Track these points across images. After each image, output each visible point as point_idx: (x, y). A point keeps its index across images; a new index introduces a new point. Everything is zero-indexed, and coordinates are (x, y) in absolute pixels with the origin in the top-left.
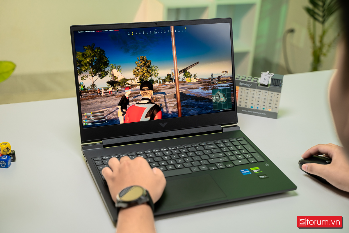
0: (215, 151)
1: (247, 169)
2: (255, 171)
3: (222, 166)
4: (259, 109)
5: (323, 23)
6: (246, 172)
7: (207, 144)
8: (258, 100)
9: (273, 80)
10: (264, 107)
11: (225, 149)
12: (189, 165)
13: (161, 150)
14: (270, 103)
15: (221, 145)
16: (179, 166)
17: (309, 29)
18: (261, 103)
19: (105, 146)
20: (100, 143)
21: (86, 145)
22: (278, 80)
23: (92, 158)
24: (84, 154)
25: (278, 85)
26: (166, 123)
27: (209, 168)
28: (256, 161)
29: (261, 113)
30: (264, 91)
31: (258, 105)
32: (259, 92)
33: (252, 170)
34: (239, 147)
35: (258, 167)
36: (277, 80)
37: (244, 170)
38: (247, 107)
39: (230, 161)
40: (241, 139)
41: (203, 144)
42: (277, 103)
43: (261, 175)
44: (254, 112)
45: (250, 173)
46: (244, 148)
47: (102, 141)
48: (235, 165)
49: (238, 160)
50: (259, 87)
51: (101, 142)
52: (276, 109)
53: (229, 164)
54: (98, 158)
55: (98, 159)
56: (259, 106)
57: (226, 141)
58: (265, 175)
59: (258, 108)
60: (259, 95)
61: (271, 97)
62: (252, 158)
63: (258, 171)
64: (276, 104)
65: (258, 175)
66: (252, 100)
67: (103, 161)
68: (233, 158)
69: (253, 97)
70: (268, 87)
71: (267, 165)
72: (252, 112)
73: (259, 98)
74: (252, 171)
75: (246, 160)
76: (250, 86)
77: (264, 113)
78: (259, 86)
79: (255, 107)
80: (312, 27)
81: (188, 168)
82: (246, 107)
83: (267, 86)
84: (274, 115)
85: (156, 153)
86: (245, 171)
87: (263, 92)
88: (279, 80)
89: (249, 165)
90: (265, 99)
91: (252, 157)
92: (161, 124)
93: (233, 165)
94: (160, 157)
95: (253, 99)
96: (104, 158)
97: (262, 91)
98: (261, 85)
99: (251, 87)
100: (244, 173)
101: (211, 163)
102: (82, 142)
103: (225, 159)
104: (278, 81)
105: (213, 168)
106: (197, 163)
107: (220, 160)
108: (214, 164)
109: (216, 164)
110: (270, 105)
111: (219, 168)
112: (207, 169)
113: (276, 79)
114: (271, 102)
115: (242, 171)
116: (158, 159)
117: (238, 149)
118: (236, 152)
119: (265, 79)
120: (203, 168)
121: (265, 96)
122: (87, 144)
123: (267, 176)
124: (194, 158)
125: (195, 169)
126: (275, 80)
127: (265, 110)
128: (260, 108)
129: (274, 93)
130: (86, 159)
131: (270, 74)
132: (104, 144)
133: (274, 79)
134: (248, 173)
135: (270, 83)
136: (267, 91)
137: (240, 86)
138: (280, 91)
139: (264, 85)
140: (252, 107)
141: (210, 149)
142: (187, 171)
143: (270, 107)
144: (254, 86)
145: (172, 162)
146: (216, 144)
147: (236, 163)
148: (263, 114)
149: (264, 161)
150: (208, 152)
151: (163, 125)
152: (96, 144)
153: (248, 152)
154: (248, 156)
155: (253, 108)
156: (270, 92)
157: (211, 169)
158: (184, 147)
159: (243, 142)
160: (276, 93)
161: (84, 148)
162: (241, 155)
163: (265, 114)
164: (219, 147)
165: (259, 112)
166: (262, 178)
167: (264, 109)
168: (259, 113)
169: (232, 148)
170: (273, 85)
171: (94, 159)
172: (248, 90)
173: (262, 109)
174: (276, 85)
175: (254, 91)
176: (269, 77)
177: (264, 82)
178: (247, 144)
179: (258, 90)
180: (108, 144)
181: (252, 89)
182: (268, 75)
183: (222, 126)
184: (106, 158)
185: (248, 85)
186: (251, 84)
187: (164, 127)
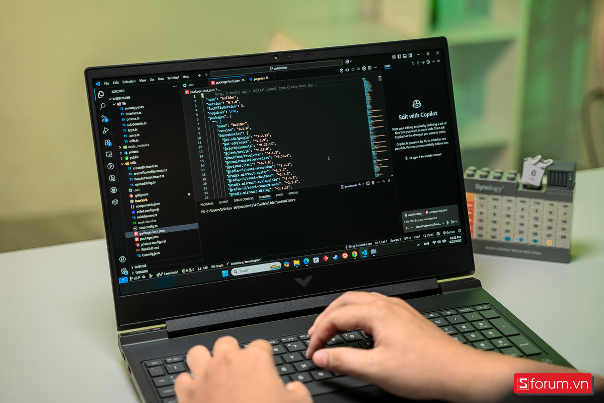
4: (524, 242)
8: (522, 222)
9: (553, 174)
10: (535, 238)
13: (299, 338)
14: (550, 228)
15: (438, 322)
18: (529, 229)
19: (172, 335)
20: (162, 328)
21: (128, 334)
22: (563, 172)
23: (141, 362)
24: (123, 355)
25: (564, 184)
26: (309, 279)
28: (521, 354)
29: (529, 252)
30: (533, 200)
31: (521, 232)
32: (522, 203)
34: (481, 325)
36: (561, 174)
38: (497, 240)
40: (485, 307)
42: (564, 226)
44: (513, 250)
46: (491, 326)
47: (165, 323)
50: (520, 192)
51: (164, 325)
52: (563, 239)
54: (155, 361)
55: (155, 363)
56: (524, 236)
57: (449, 313)
59: (521, 240)
60: (523, 209)
61: (551, 213)
62: (511, 346)
64: (564, 229)
66: (508, 223)
67: (166, 366)
69: (508, 216)
70: (543, 191)
72: (508, 250)
73: (522, 217)
76: (500, 190)
77: (536, 251)
78: (521, 188)
79: (515, 239)
82: (493, 240)
83: (540, 188)
84: (563, 256)
85: (289, 345)
87: (531, 203)
88: (567, 173)
90: (536, 219)
91: (510, 344)
92: (299, 280)
94: (296, 353)
95: (508, 221)
96: (169, 360)
97: (527, 200)
98: (525, 186)
99: (503, 194)
102: (120, 328)
104: (565, 174)
110: (549, 232)
113: (559, 172)
114: (550, 224)
116: (292, 357)
117: (477, 330)
118: (473, 336)
119: (534, 173)
121: (537, 211)
122: (132, 332)
126: (557, 174)
127: (538, 244)
128: (528, 240)
129: (555, 203)
130: (128, 364)
131: (545, 161)
132: (170, 330)
133: (555, 172)
135: (545, 181)
136: (541, 201)
137: (477, 192)
138: (570, 199)
139: (532, 187)
140: (508, 239)
143: (549, 236)
144: (510, 189)
148: (534, 253)
149: (540, 354)
151: (304, 282)
152: (151, 330)
153: (500, 335)
154: (500, 342)
155: (511, 241)
156: (547, 203)
159: (488, 314)
160: (561, 204)
161: (123, 340)
162: (486, 341)
163: (540, 254)
165: (526, 250)
167: (535, 241)
168: (525, 252)
169: (464, 327)
170: (553, 185)
171: (145, 365)
172: (497, 200)
173: (531, 243)
174: (561, 186)
175: (510, 201)
176: (542, 168)
177: (530, 178)
178: (499, 317)
179: (519, 199)
180: (179, 329)
181: (506, 198)
182: (540, 163)
183: (438, 281)
184: (175, 359)
185: (496, 189)
186: (503, 187)
187: (305, 286)
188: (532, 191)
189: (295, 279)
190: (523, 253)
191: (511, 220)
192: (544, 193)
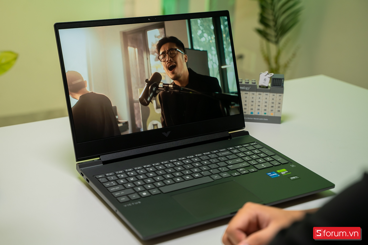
0: (231, 157)
1: (274, 172)
2: (283, 173)
3: (245, 172)
4: (260, 114)
5: (277, 42)
6: (273, 175)
7: (220, 152)
8: (259, 104)
9: (274, 80)
10: (265, 112)
11: (241, 155)
12: (207, 173)
13: (170, 161)
14: (272, 107)
15: (235, 151)
16: (197, 175)
17: (262, 51)
18: (262, 108)
19: (105, 163)
20: (98, 160)
21: (82, 163)
22: (279, 79)
23: (93, 176)
24: (81, 174)
25: (280, 85)
26: (169, 133)
27: (231, 175)
28: (280, 164)
29: (262, 119)
30: (265, 93)
31: (259, 109)
32: (259, 95)
33: (279, 172)
34: (256, 151)
35: (284, 169)
36: (278, 80)
37: (270, 173)
39: (251, 165)
40: (254, 144)
41: (215, 152)
42: (279, 105)
43: (292, 177)
44: (254, 119)
45: (279, 176)
46: (261, 152)
48: (259, 169)
49: (259, 164)
50: (258, 89)
51: (99, 158)
52: (279, 112)
53: (252, 168)
54: (100, 175)
56: (260, 111)
58: (296, 176)
59: (258, 113)
60: (259, 98)
61: (273, 99)
63: (286, 173)
64: (279, 107)
65: (288, 177)
67: (107, 177)
68: (253, 162)
69: (252, 102)
70: (269, 88)
71: (293, 166)
72: (252, 119)
73: (259, 102)
74: (280, 174)
75: (268, 163)
76: (249, 89)
77: (265, 118)
80: (265, 48)
81: (208, 177)
83: (267, 87)
84: (277, 120)
85: (166, 165)
86: (272, 173)
87: (263, 95)
89: (273, 168)
90: (266, 102)
91: (273, 160)
93: (256, 170)
95: (252, 104)
96: (107, 174)
97: (262, 93)
98: (260, 86)
99: (250, 91)
100: (272, 176)
101: (231, 169)
102: (77, 161)
103: (245, 164)
104: (280, 80)
105: (235, 174)
106: (216, 171)
107: (241, 165)
108: (236, 170)
109: (237, 170)
110: (272, 109)
111: (243, 173)
112: (230, 175)
113: (277, 79)
114: (273, 105)
115: (268, 174)
116: (170, 170)
117: (255, 154)
119: (265, 80)
120: (225, 175)
121: (266, 98)
122: (84, 162)
123: (298, 177)
124: (210, 166)
125: (216, 177)
127: (266, 115)
128: (262, 113)
129: (275, 94)
130: (86, 177)
131: (270, 74)
132: (103, 160)
133: (275, 79)
134: (276, 175)
135: (270, 85)
136: (268, 94)
138: (282, 92)
139: (264, 87)
140: (252, 113)
141: (225, 156)
142: (208, 180)
143: (272, 110)
144: (253, 88)
145: (187, 172)
146: (230, 150)
147: (259, 166)
148: (265, 119)
149: (288, 163)
150: (223, 159)
152: (93, 161)
153: (267, 156)
154: (268, 159)
155: (254, 114)
156: (271, 94)
157: (234, 176)
158: (195, 157)
159: (257, 147)
160: (278, 95)
161: (80, 166)
162: (261, 159)
163: (267, 120)
164: (233, 153)
166: (293, 180)
167: (265, 114)
168: (260, 119)
169: (248, 153)
170: (274, 86)
171: (96, 177)
172: (247, 94)
173: (263, 114)
174: (278, 86)
175: (254, 94)
176: (269, 77)
177: (264, 83)
178: (263, 148)
179: (258, 93)
180: (107, 160)
181: (251, 93)
182: (268, 75)
183: (229, 133)
184: (110, 174)
185: (247, 88)
186: (250, 87)
187: (167, 136)
188: (264, 89)
189: (163, 133)
190: (259, 120)
191: (253, 104)
192: (270, 90)
